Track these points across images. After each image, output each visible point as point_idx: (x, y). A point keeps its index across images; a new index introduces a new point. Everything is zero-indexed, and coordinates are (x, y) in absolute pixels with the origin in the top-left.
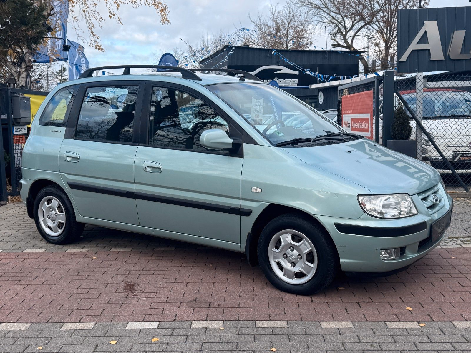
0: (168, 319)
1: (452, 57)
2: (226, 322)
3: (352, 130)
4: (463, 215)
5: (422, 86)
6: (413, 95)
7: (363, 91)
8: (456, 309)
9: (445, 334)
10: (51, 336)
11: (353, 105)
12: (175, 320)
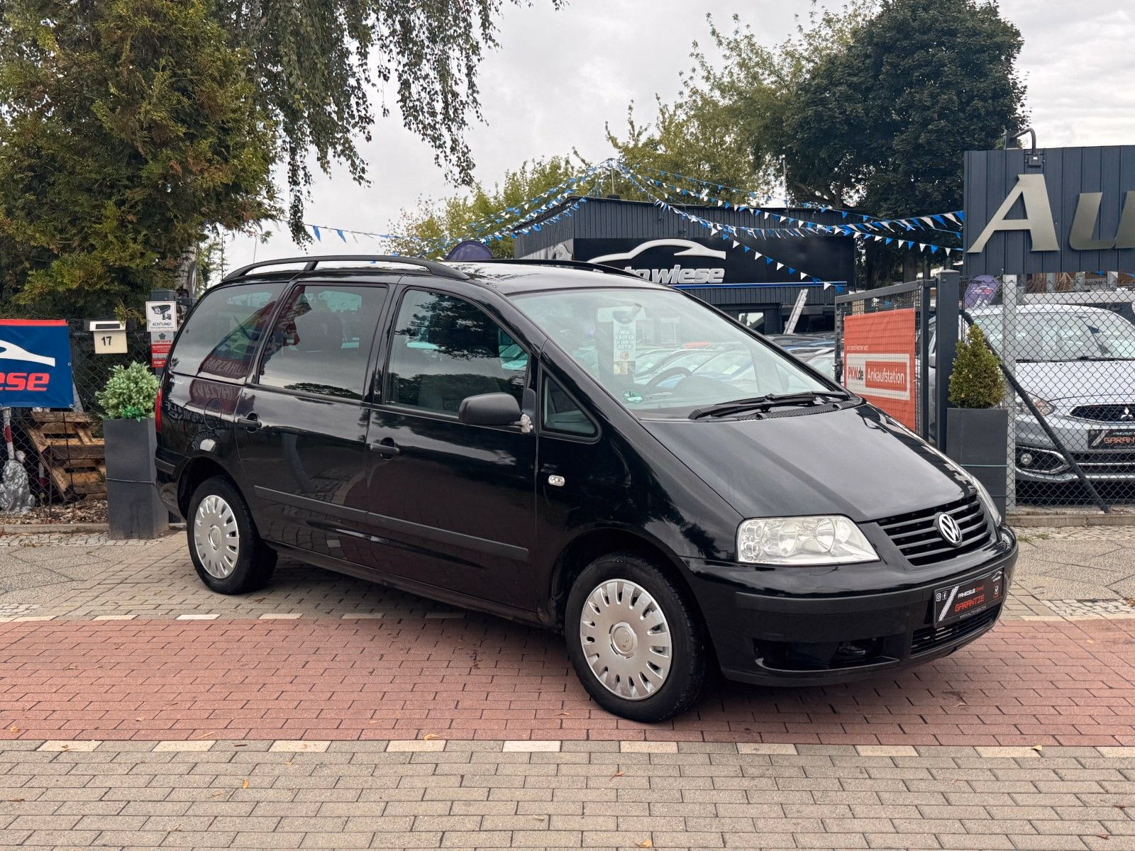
0: (575, 737)
1: (1074, 245)
3: (867, 386)
4: (1101, 559)
5: (1014, 301)
7: (893, 309)
8: (1102, 727)
9: (1085, 768)
10: (375, 762)
11: (871, 335)
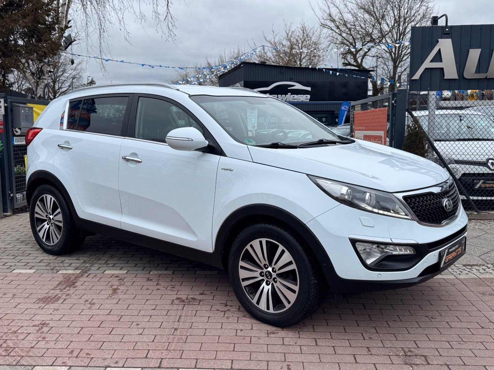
0: (152, 365)
1: (466, 75)
5: (435, 105)
11: (366, 122)
12: (159, 367)
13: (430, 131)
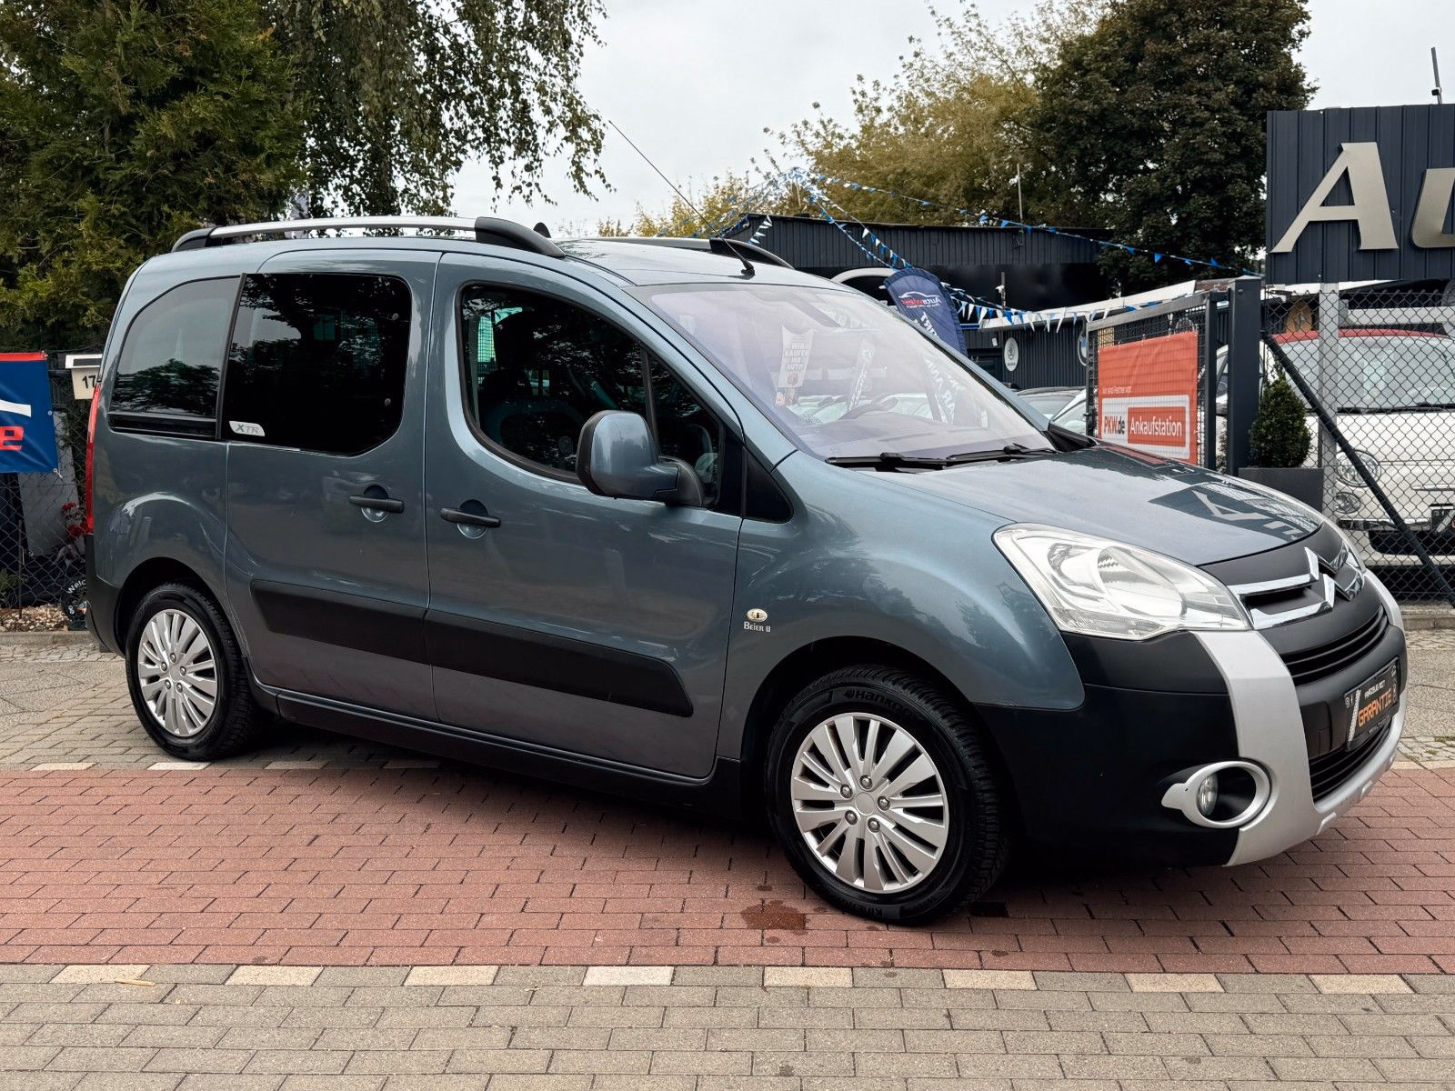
0: (696, 960)
1: (1418, 240)
2: (859, 972)
3: (1130, 441)
5: (1336, 320)
6: (1312, 346)
7: (1166, 334)
10: (383, 1004)
11: (1135, 372)
12: (715, 963)
13: (1325, 392)
